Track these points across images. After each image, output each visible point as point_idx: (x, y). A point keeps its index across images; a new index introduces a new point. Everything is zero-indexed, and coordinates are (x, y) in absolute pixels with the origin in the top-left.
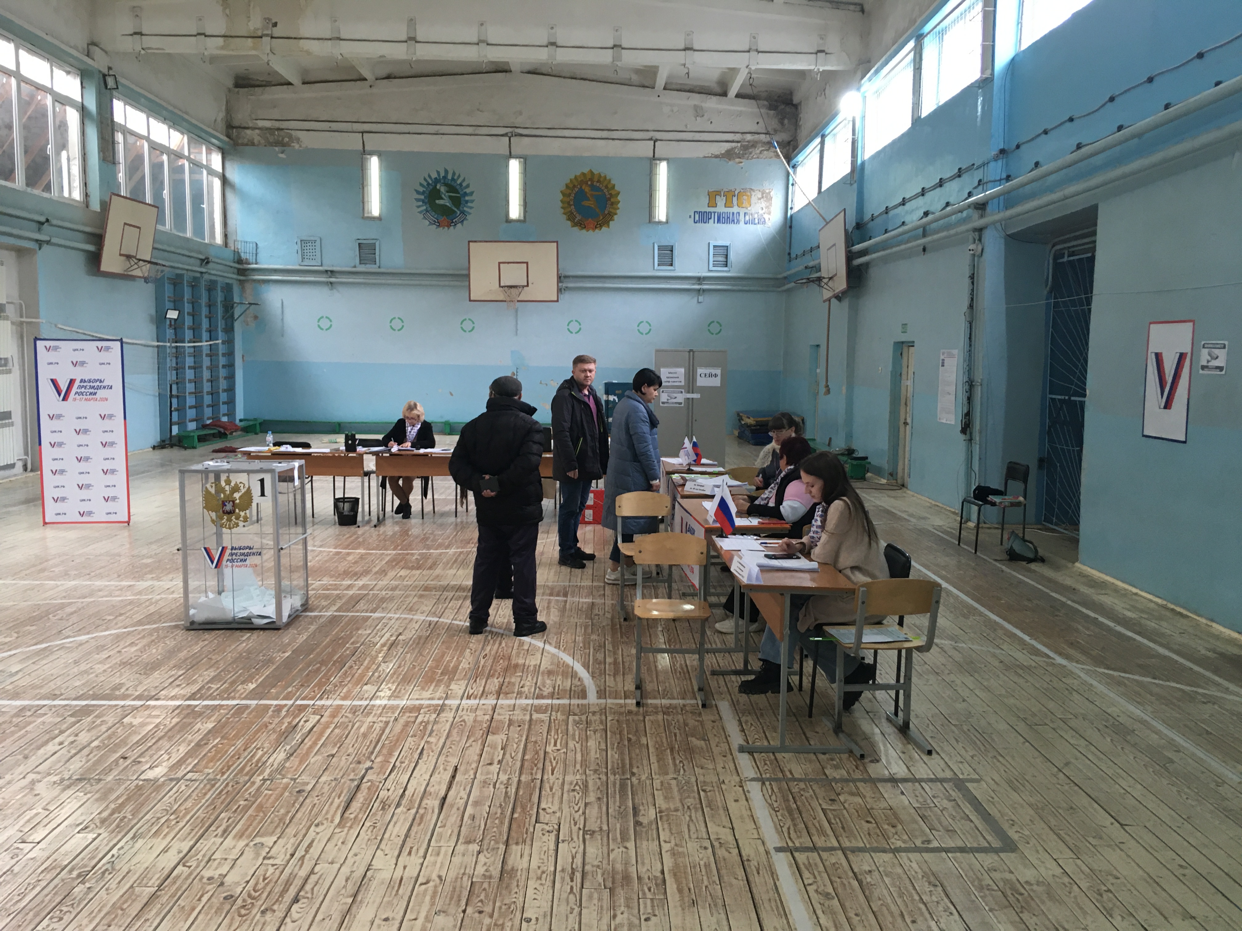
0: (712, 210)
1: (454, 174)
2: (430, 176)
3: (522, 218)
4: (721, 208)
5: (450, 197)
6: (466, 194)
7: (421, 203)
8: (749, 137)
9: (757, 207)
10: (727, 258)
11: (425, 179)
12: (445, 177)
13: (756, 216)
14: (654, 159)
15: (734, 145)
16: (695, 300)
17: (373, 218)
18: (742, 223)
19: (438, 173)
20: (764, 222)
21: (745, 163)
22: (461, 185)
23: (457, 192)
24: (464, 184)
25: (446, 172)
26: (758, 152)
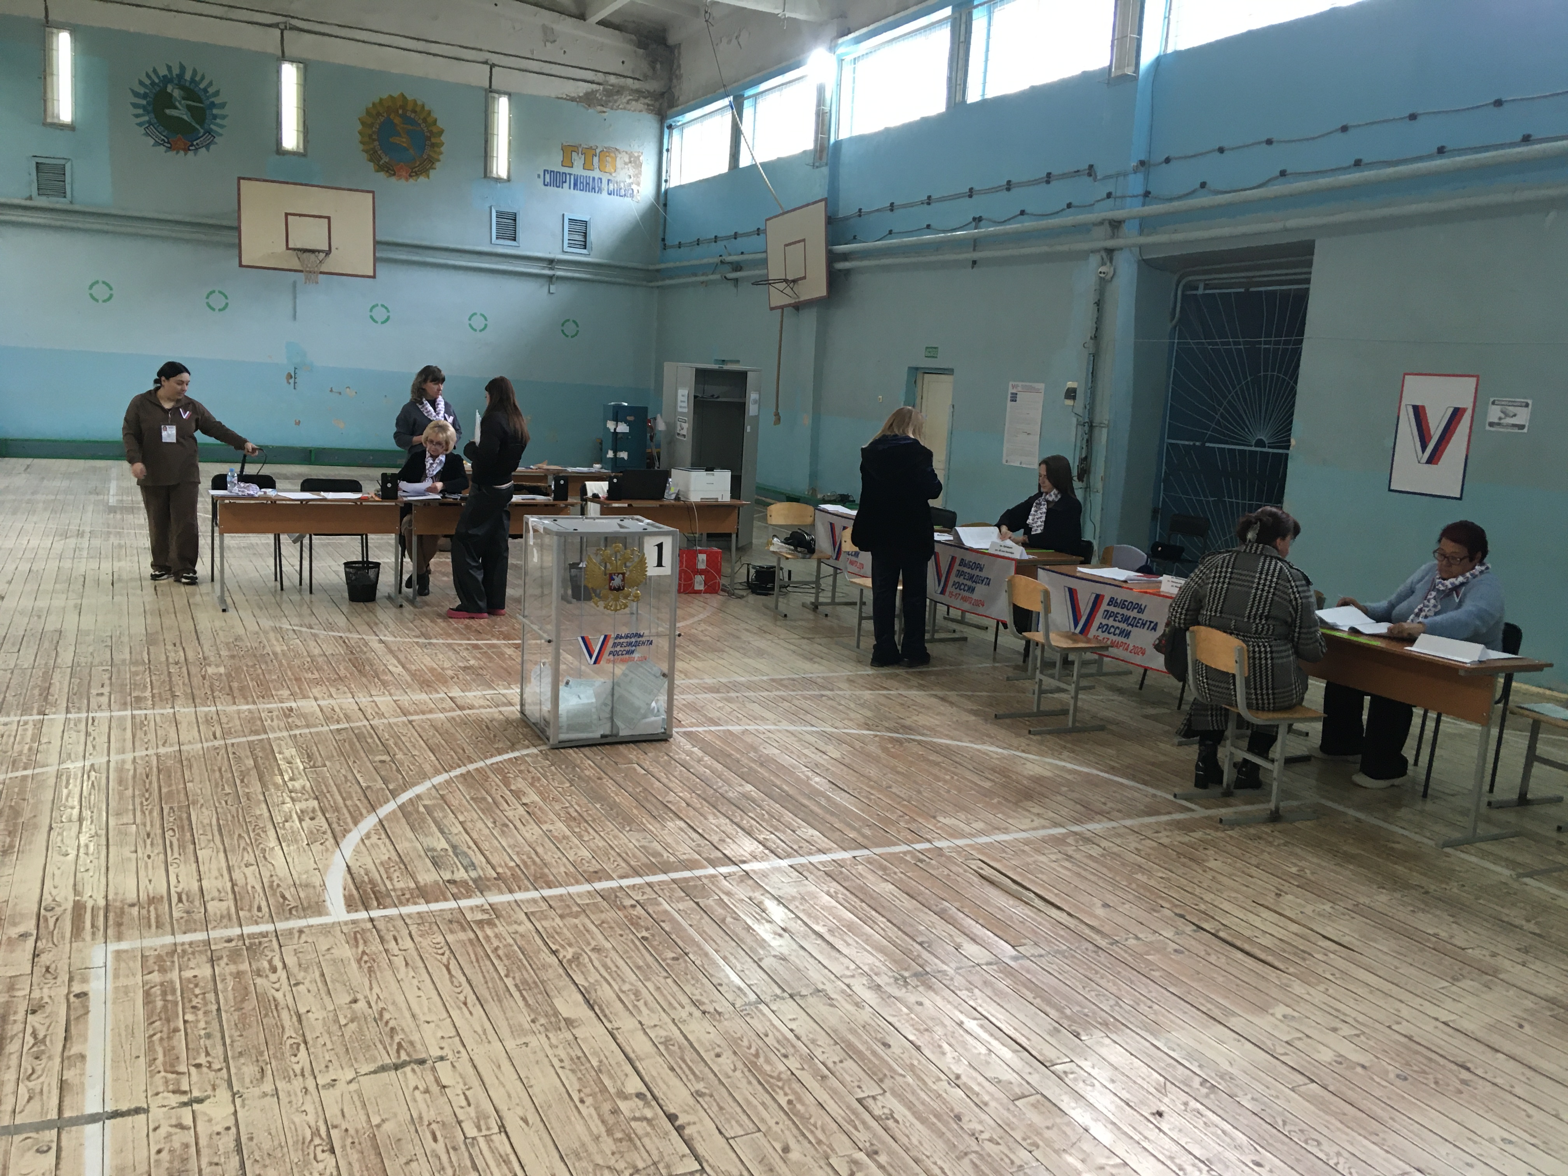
0: (567, 170)
1: (195, 72)
2: (155, 71)
3: (302, 151)
4: (578, 170)
5: (189, 108)
6: (213, 105)
7: (141, 111)
8: (612, 79)
9: (623, 175)
10: (585, 235)
11: (148, 75)
12: (181, 76)
13: (622, 185)
14: (490, 92)
15: (595, 87)
16: (546, 289)
17: (63, 127)
18: (605, 193)
19: (169, 68)
20: (632, 196)
21: (609, 114)
22: (205, 90)
23: (201, 102)
24: (211, 90)
25: (183, 68)
26: (625, 100)
